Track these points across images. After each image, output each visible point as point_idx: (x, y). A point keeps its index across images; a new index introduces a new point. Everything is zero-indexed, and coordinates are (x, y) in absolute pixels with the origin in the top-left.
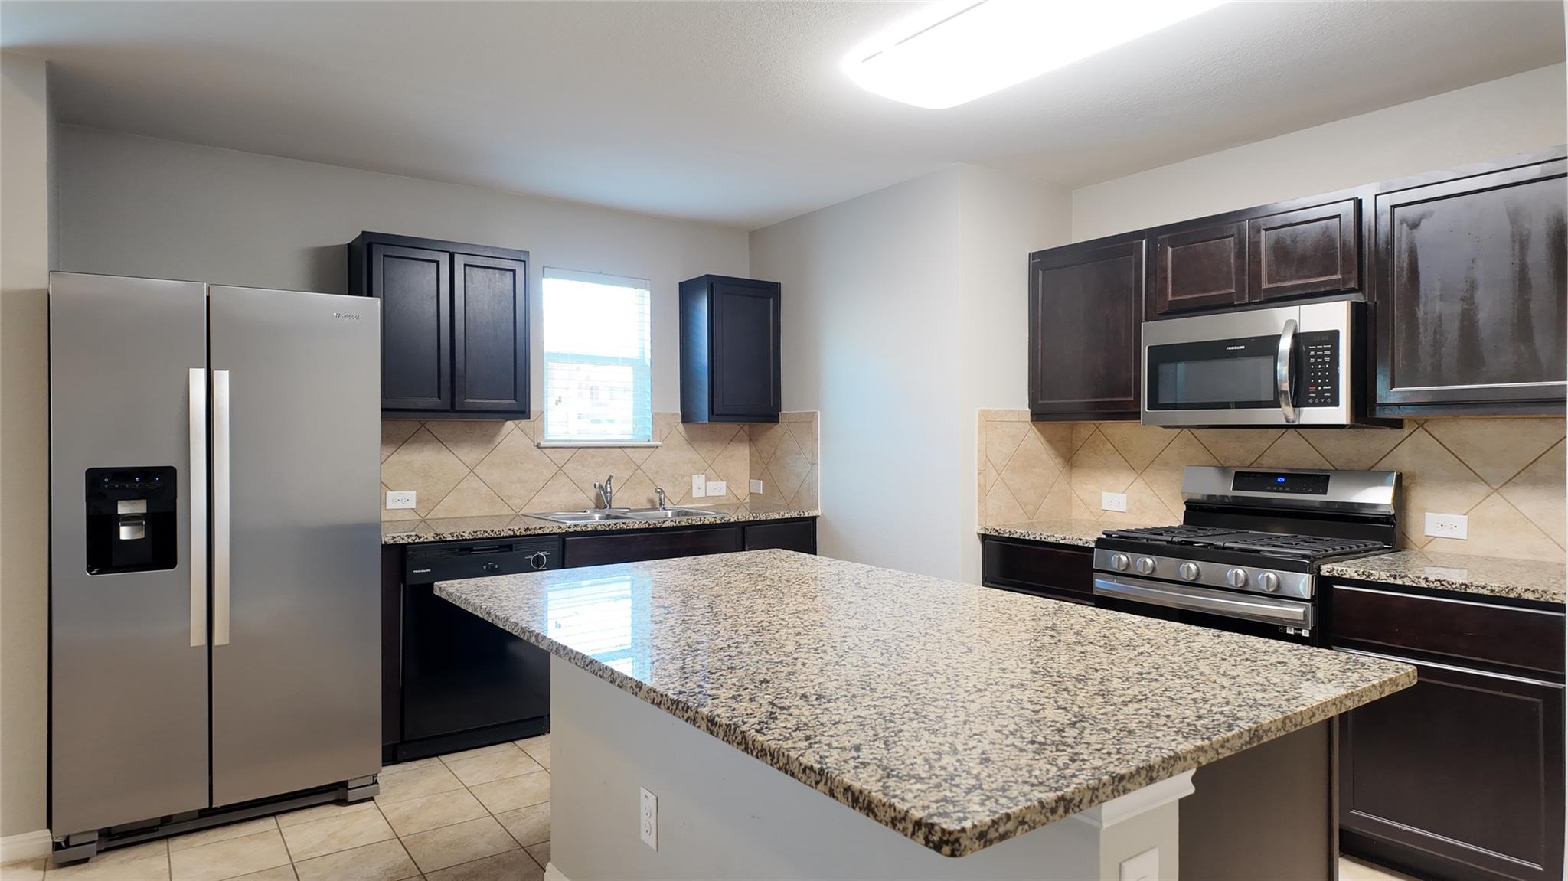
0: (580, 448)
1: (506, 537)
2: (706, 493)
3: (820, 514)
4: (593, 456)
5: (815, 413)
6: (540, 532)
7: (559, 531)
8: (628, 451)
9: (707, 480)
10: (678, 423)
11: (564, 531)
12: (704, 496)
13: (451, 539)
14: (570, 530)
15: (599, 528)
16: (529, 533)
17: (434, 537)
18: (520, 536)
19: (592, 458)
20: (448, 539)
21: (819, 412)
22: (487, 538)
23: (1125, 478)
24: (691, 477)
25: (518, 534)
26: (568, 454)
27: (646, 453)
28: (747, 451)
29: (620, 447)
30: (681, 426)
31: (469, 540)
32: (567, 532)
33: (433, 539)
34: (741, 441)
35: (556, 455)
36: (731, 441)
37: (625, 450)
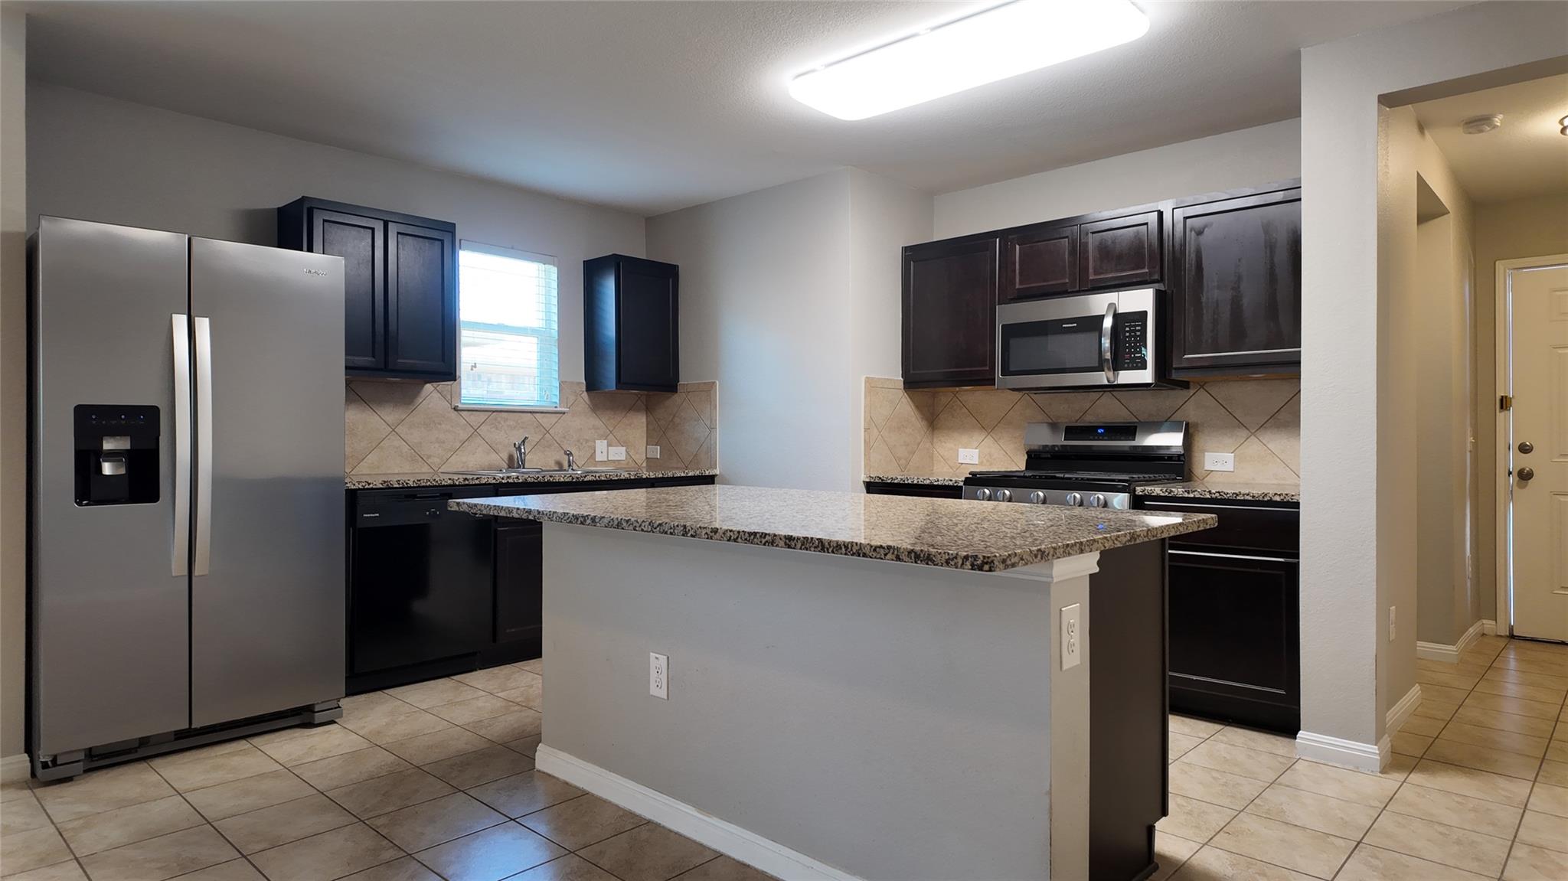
0: (494, 412)
1: (447, 486)
2: (608, 457)
3: (718, 473)
4: (506, 420)
5: (714, 383)
6: (477, 482)
7: (494, 481)
8: (537, 415)
9: (609, 445)
10: (583, 391)
11: (498, 482)
12: (606, 460)
13: (397, 486)
14: (503, 481)
15: (529, 480)
16: (467, 482)
17: (382, 484)
18: (459, 485)
19: (505, 422)
20: (395, 486)
21: (717, 382)
22: (430, 486)
23: (978, 437)
24: (595, 442)
25: (457, 483)
26: (483, 417)
27: (554, 418)
28: (644, 420)
29: (531, 412)
30: (585, 395)
31: (414, 487)
32: (501, 483)
33: (381, 486)
34: (638, 410)
35: (474, 419)
36: (630, 410)
37: (535, 415)
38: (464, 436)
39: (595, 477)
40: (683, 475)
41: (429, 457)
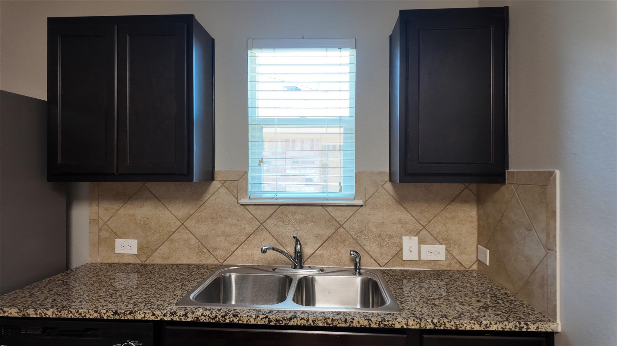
0: (281, 205)
1: (92, 320)
2: (420, 256)
3: (559, 330)
4: (294, 214)
5: (551, 173)
6: (130, 317)
7: (153, 318)
8: (329, 209)
9: (421, 242)
10: (386, 181)
11: (159, 319)
12: (417, 259)
13: (35, 316)
14: (166, 319)
15: (202, 319)
16: (117, 317)
17: (17, 313)
18: (107, 320)
19: (292, 215)
20: (31, 316)
21: (558, 172)
22: (71, 319)
24: (401, 238)
25: (105, 318)
26: (269, 211)
27: (349, 212)
28: (474, 213)
29: (322, 206)
30: (389, 186)
31: (53, 319)
32: (162, 321)
33: (16, 315)
34: (465, 201)
35: (259, 212)
36: (453, 200)
37: (326, 208)
38: (249, 229)
39: (308, 321)
40: (477, 327)
41: (215, 249)
